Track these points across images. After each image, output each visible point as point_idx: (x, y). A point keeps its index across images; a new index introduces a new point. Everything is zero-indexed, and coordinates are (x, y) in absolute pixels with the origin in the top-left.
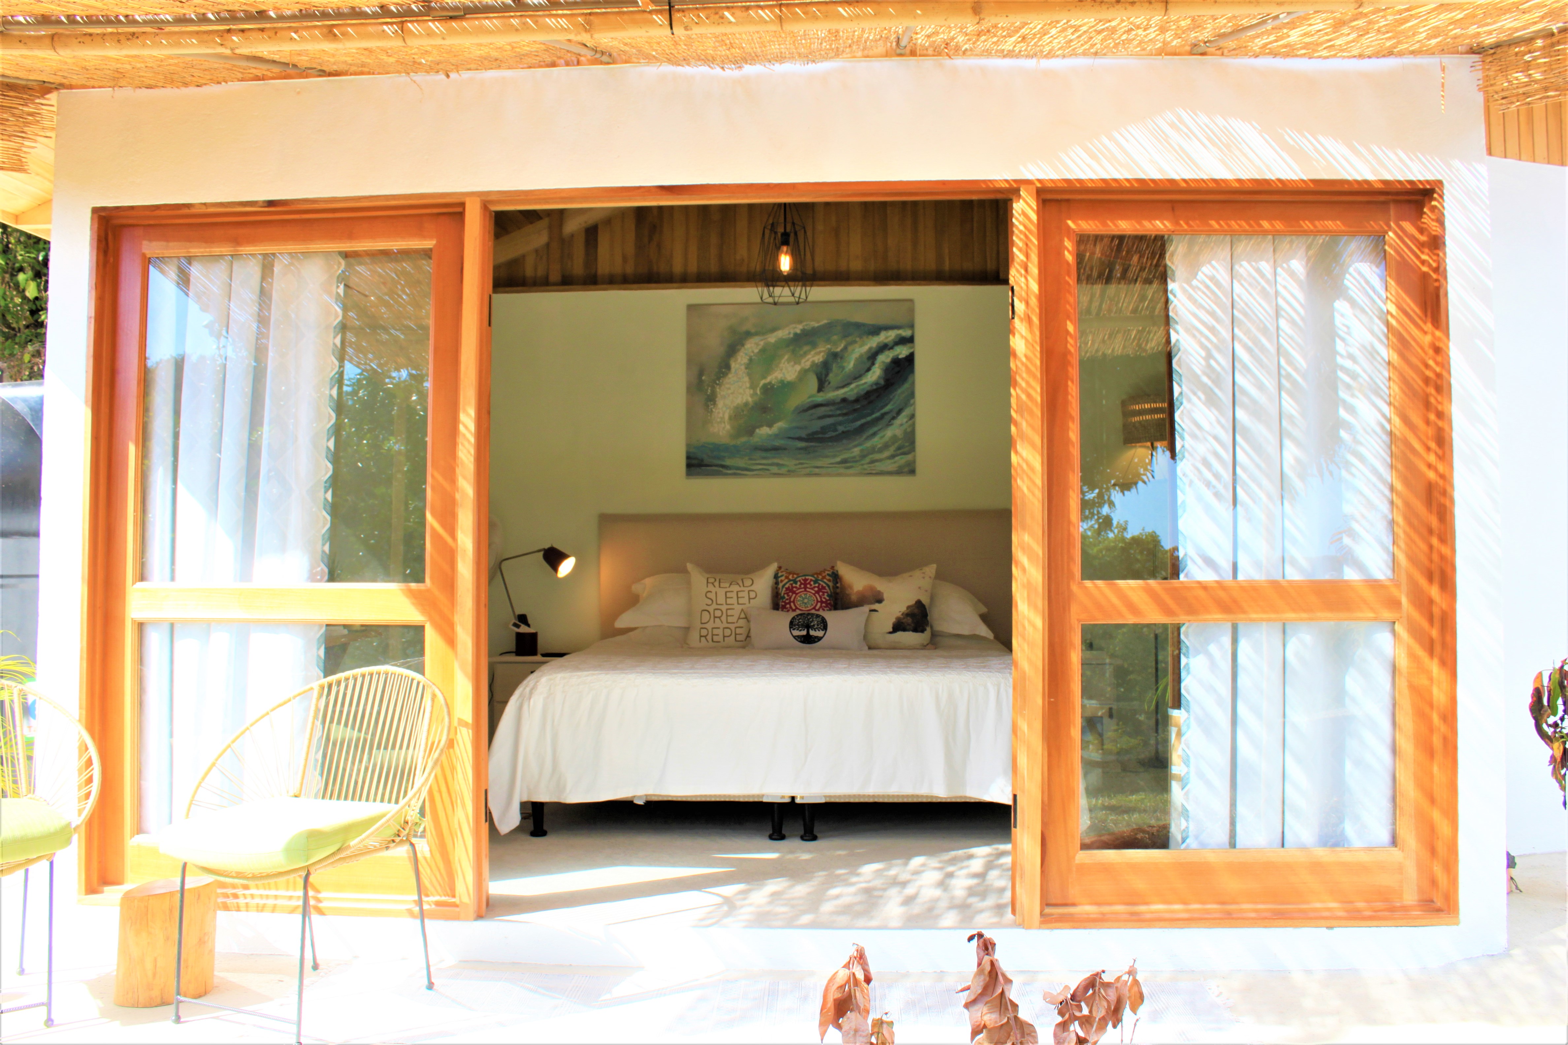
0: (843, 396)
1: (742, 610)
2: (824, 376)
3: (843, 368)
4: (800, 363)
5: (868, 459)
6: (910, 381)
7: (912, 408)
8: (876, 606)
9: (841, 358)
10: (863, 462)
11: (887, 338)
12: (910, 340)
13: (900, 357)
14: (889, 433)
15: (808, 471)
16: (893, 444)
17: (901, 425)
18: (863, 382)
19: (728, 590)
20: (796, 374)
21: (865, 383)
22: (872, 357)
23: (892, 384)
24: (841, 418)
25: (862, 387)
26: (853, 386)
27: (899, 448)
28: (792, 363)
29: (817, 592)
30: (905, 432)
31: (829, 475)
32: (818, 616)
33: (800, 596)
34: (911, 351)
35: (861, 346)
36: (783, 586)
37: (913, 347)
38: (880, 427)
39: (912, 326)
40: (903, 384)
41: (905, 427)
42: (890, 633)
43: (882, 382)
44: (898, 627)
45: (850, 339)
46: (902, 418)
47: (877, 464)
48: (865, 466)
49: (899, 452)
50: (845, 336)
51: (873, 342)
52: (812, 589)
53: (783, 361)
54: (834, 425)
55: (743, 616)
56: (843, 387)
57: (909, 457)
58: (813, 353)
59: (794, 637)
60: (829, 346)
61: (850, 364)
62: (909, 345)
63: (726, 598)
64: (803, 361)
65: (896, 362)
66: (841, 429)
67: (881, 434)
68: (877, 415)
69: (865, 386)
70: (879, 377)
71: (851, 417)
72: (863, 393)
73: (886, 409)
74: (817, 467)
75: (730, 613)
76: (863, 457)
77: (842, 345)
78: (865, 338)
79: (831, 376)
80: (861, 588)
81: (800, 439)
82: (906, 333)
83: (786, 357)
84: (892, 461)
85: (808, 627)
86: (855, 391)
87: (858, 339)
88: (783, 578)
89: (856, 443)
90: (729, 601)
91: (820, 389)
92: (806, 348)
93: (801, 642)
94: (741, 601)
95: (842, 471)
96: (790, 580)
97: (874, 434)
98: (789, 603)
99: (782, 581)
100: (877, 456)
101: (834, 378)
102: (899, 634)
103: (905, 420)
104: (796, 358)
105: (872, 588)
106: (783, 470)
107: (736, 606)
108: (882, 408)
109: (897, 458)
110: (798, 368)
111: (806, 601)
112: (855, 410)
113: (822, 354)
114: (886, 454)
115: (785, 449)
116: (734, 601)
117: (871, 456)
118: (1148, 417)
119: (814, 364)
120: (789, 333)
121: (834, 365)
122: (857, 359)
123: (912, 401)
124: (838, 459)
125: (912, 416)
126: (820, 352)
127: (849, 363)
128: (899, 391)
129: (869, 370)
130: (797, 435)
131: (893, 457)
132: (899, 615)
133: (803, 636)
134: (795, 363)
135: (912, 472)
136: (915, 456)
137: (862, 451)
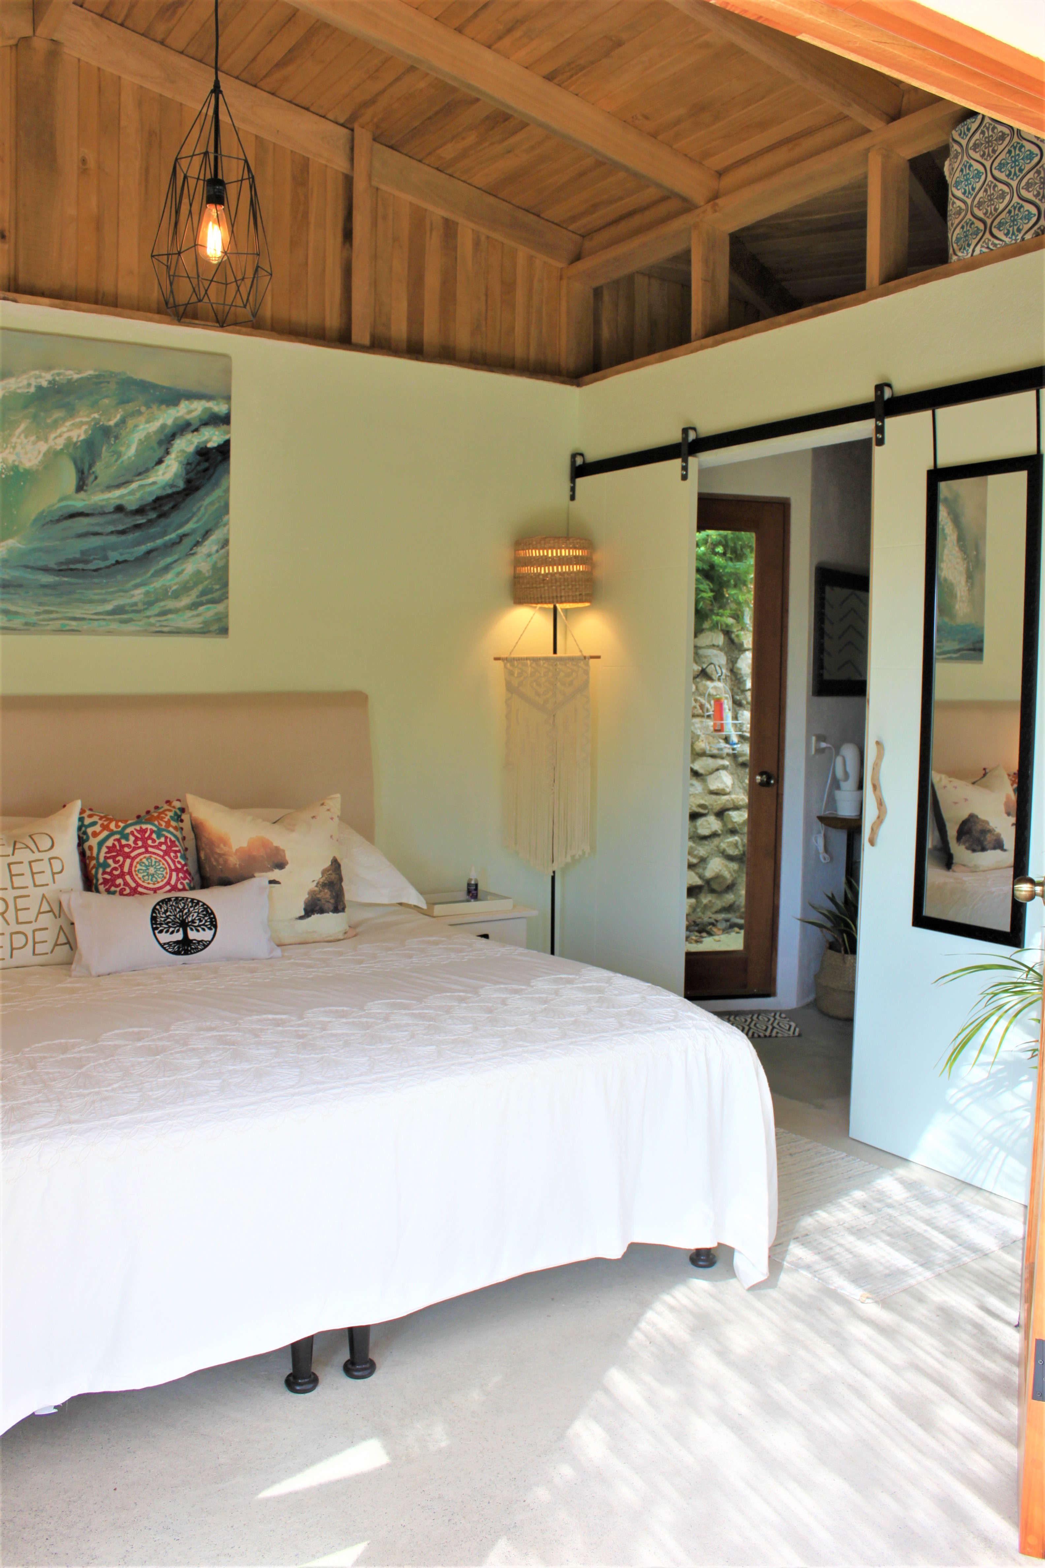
0: (119, 502)
1: (44, 896)
2: (86, 467)
3: (119, 455)
4: (46, 440)
5: (156, 609)
6: (223, 487)
7: (226, 529)
8: (276, 874)
9: (117, 438)
10: (148, 613)
11: (190, 412)
12: (225, 420)
13: (210, 445)
14: (190, 567)
15: (58, 624)
16: (196, 584)
17: (209, 555)
18: (150, 480)
19: (11, 859)
20: (40, 457)
21: (154, 483)
22: (168, 438)
23: (197, 489)
24: (114, 538)
25: (148, 489)
26: (134, 486)
27: (203, 593)
28: (33, 438)
29: (166, 853)
30: (214, 567)
31: (93, 632)
32: (195, 902)
33: (139, 863)
34: (227, 437)
35: (148, 422)
36: (101, 844)
37: (228, 432)
38: (176, 557)
39: (228, 398)
40: (213, 490)
41: (214, 558)
42: (301, 918)
43: (181, 485)
44: (312, 908)
45: (130, 407)
46: (210, 545)
47: (170, 616)
48: (152, 620)
49: (204, 599)
50: (123, 402)
51: (169, 416)
52: (157, 847)
53: (18, 432)
54: (104, 549)
55: (45, 907)
56: (118, 486)
57: (220, 607)
58: (68, 424)
59: (162, 945)
60: (96, 416)
61: (130, 451)
62: (224, 427)
63: (12, 876)
64: (52, 436)
65: (203, 453)
66: (114, 556)
67: (177, 569)
68: (173, 536)
69: (154, 487)
70: (176, 475)
71: (130, 537)
72: (150, 499)
73: (186, 529)
74: (75, 619)
75: (21, 903)
76: (149, 604)
77: (118, 417)
78: (155, 407)
79: (98, 467)
80: (245, 845)
81: (46, 570)
82: (219, 408)
83: (23, 426)
84: (195, 613)
85: (184, 925)
86: (138, 495)
87: (143, 409)
88: (97, 828)
89: (138, 580)
90: (18, 882)
91: (81, 487)
92: (57, 414)
93: (177, 953)
94: (39, 879)
95: (114, 626)
96: (112, 833)
97: (167, 568)
98: (122, 875)
99: (95, 834)
100: (170, 604)
101: (104, 469)
102: (315, 917)
103: (215, 548)
104: (41, 429)
105: (265, 844)
106: (17, 622)
107: (31, 891)
108: (182, 525)
109: (201, 609)
110: (43, 447)
111: (152, 870)
112: (137, 527)
113: (84, 427)
114: (185, 601)
115: (20, 586)
116: (27, 880)
117: (162, 604)
118: (565, 568)
119: (69, 443)
120: (29, 385)
121: (104, 449)
122: (141, 442)
123: (225, 519)
124: (109, 607)
125: (225, 543)
126: (82, 424)
127: (129, 446)
128: (208, 500)
129: (160, 462)
130: (41, 563)
131: (195, 606)
132: (312, 886)
133: (177, 942)
134: (39, 439)
135: (224, 631)
136: (227, 607)
137: (147, 593)
